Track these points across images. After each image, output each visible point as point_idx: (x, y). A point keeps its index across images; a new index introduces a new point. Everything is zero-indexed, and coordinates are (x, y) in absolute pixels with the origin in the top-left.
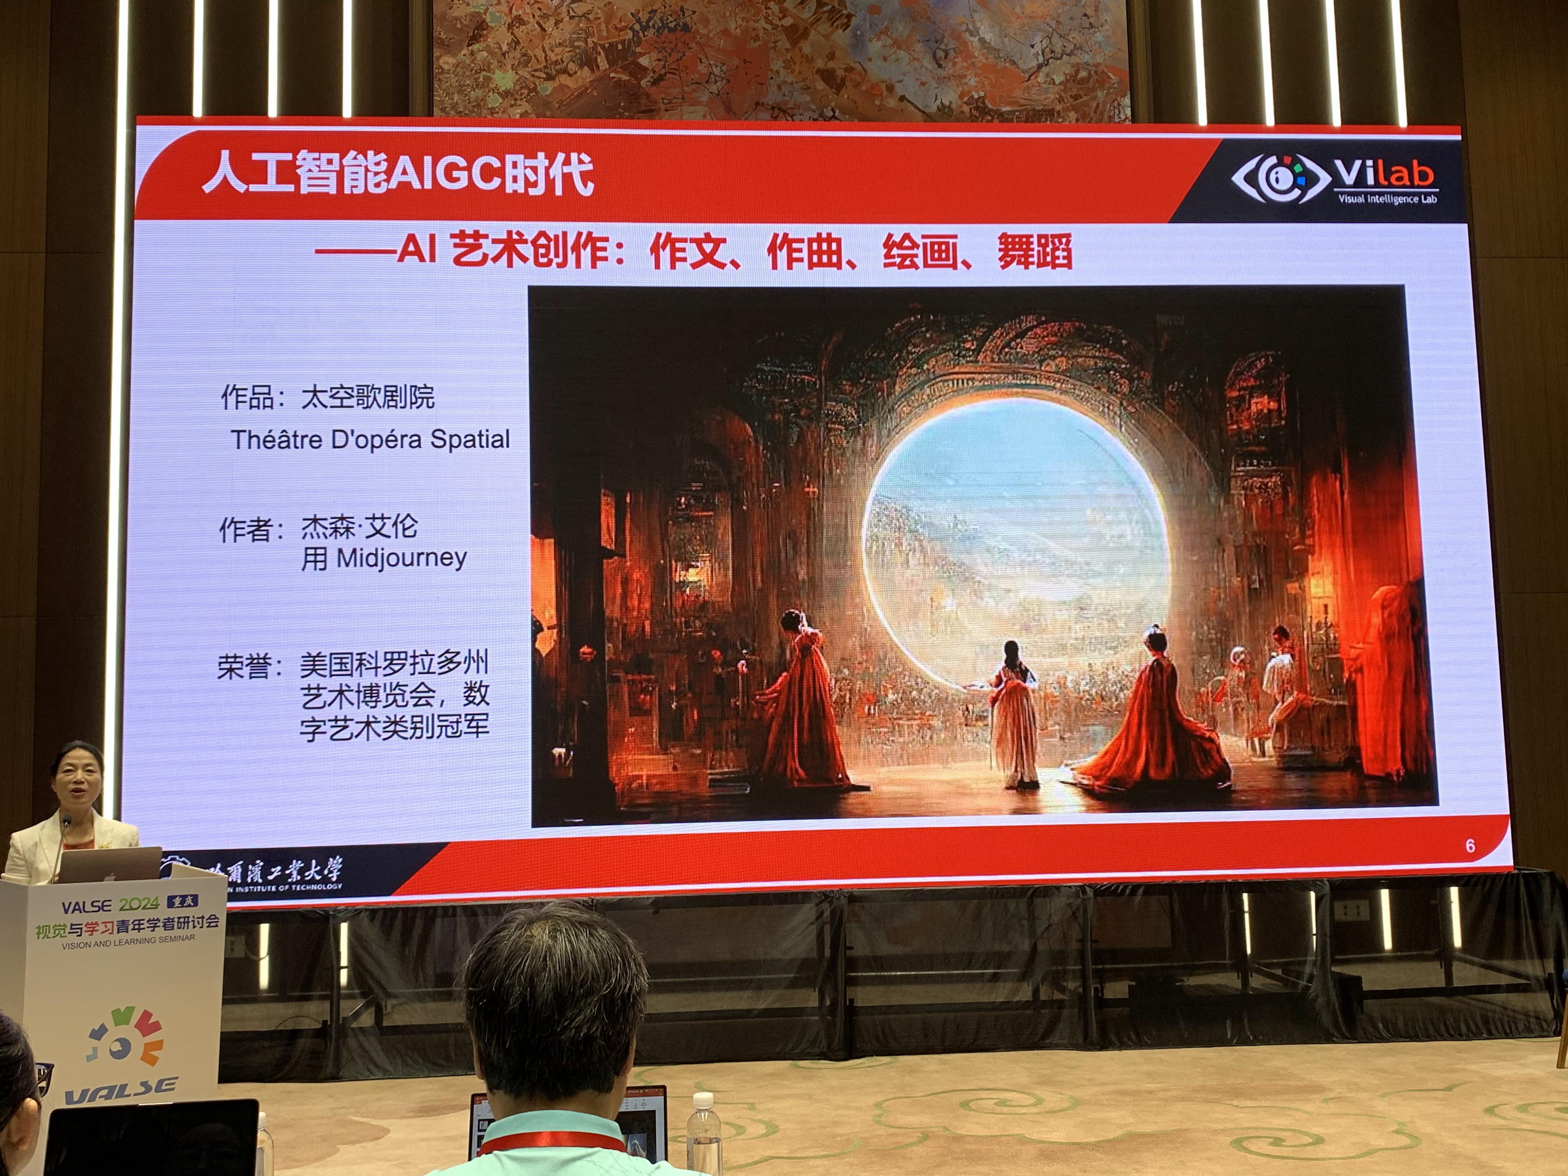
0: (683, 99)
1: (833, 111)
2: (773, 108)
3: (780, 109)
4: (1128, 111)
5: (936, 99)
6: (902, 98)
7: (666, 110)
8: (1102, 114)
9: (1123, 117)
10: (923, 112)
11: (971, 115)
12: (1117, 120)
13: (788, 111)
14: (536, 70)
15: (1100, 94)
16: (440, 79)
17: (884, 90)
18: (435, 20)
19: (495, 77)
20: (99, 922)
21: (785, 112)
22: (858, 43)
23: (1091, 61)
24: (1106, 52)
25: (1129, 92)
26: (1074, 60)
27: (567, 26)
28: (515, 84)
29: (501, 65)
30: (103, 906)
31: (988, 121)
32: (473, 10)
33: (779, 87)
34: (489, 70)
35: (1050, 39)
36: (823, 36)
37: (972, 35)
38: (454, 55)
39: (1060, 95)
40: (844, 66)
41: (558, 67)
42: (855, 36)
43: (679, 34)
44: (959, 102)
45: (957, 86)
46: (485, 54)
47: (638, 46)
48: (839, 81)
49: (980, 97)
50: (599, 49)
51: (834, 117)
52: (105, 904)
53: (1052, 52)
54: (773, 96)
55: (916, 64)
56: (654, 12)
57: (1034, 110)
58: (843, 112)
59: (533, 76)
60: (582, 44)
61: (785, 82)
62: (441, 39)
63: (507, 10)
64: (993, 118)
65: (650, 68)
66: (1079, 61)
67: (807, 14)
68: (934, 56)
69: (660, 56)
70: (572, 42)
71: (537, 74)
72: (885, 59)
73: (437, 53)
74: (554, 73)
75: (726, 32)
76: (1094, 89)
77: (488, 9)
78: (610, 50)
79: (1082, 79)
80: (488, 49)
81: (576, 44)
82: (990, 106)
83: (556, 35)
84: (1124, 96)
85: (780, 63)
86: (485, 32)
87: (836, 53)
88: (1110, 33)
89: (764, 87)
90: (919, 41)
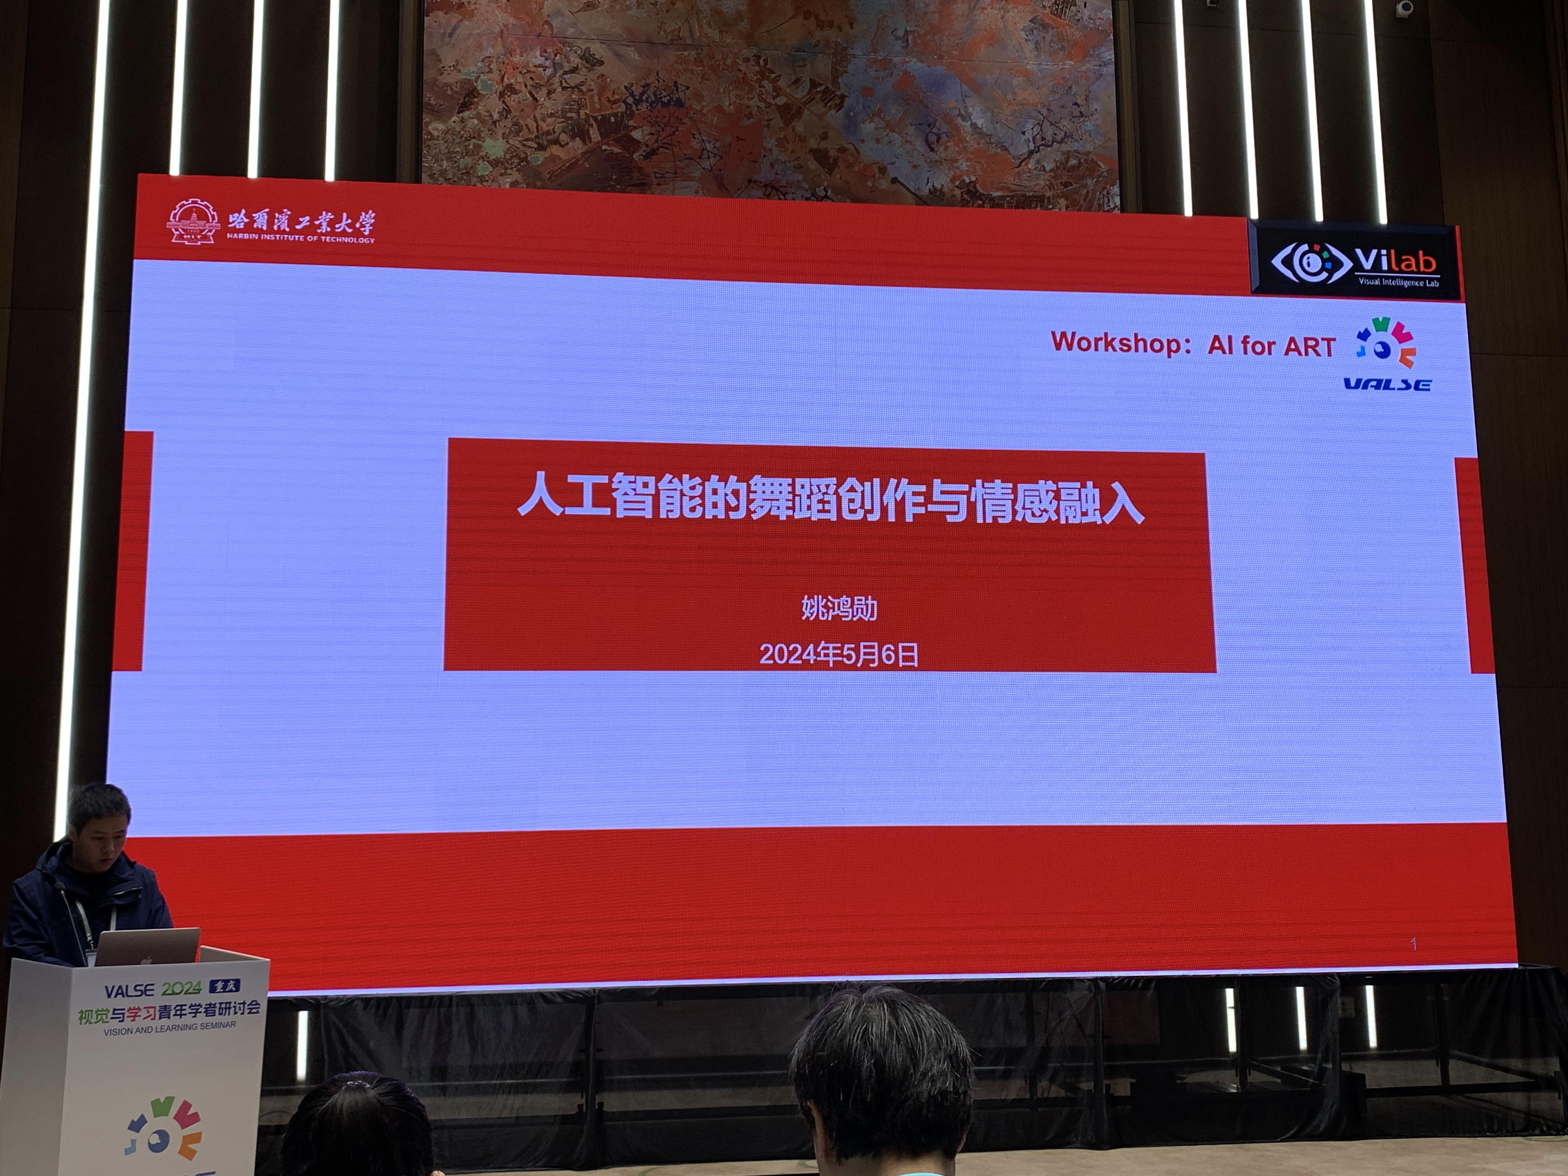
0: (676, 173)
1: (825, 189)
2: (766, 186)
3: (773, 187)
4: (1117, 200)
5: (928, 182)
6: (895, 180)
7: (659, 185)
8: (1091, 201)
9: (1112, 206)
10: (915, 194)
11: (963, 199)
12: (1106, 209)
13: (781, 189)
14: (527, 140)
15: (1089, 181)
16: (429, 145)
17: (877, 171)
18: (425, 86)
19: (485, 145)
20: (142, 1007)
21: (777, 190)
22: (851, 125)
23: (1080, 149)
24: (1096, 141)
25: (1118, 181)
26: (1065, 147)
27: (560, 96)
28: (506, 153)
29: (492, 133)
30: (146, 990)
31: (979, 206)
32: (464, 77)
33: (772, 165)
34: (479, 137)
35: (1041, 126)
36: (816, 116)
37: (964, 119)
38: (444, 122)
39: (1051, 183)
40: (838, 147)
41: (550, 137)
42: (848, 116)
43: (672, 109)
44: (950, 186)
45: (949, 170)
46: (476, 122)
47: (631, 119)
48: (831, 161)
49: (970, 182)
50: (591, 120)
51: (826, 197)
52: (148, 988)
53: (1043, 139)
54: (764, 174)
55: (909, 147)
56: (648, 85)
57: (1024, 196)
58: (833, 192)
59: (524, 145)
60: (574, 115)
61: (777, 160)
62: (430, 104)
63: (498, 78)
64: (984, 203)
65: (642, 141)
66: (1069, 149)
67: (801, 93)
68: (927, 140)
69: (653, 130)
70: (564, 111)
71: (529, 143)
72: (878, 141)
73: (426, 118)
74: (545, 143)
75: (719, 109)
76: (1083, 178)
77: (479, 77)
78: (603, 123)
79: (1073, 168)
80: (478, 116)
81: (568, 115)
82: (981, 191)
83: (548, 105)
84: (1113, 185)
85: (773, 141)
86: (476, 100)
87: (830, 134)
88: (1098, 122)
89: (757, 165)
90: (911, 125)
